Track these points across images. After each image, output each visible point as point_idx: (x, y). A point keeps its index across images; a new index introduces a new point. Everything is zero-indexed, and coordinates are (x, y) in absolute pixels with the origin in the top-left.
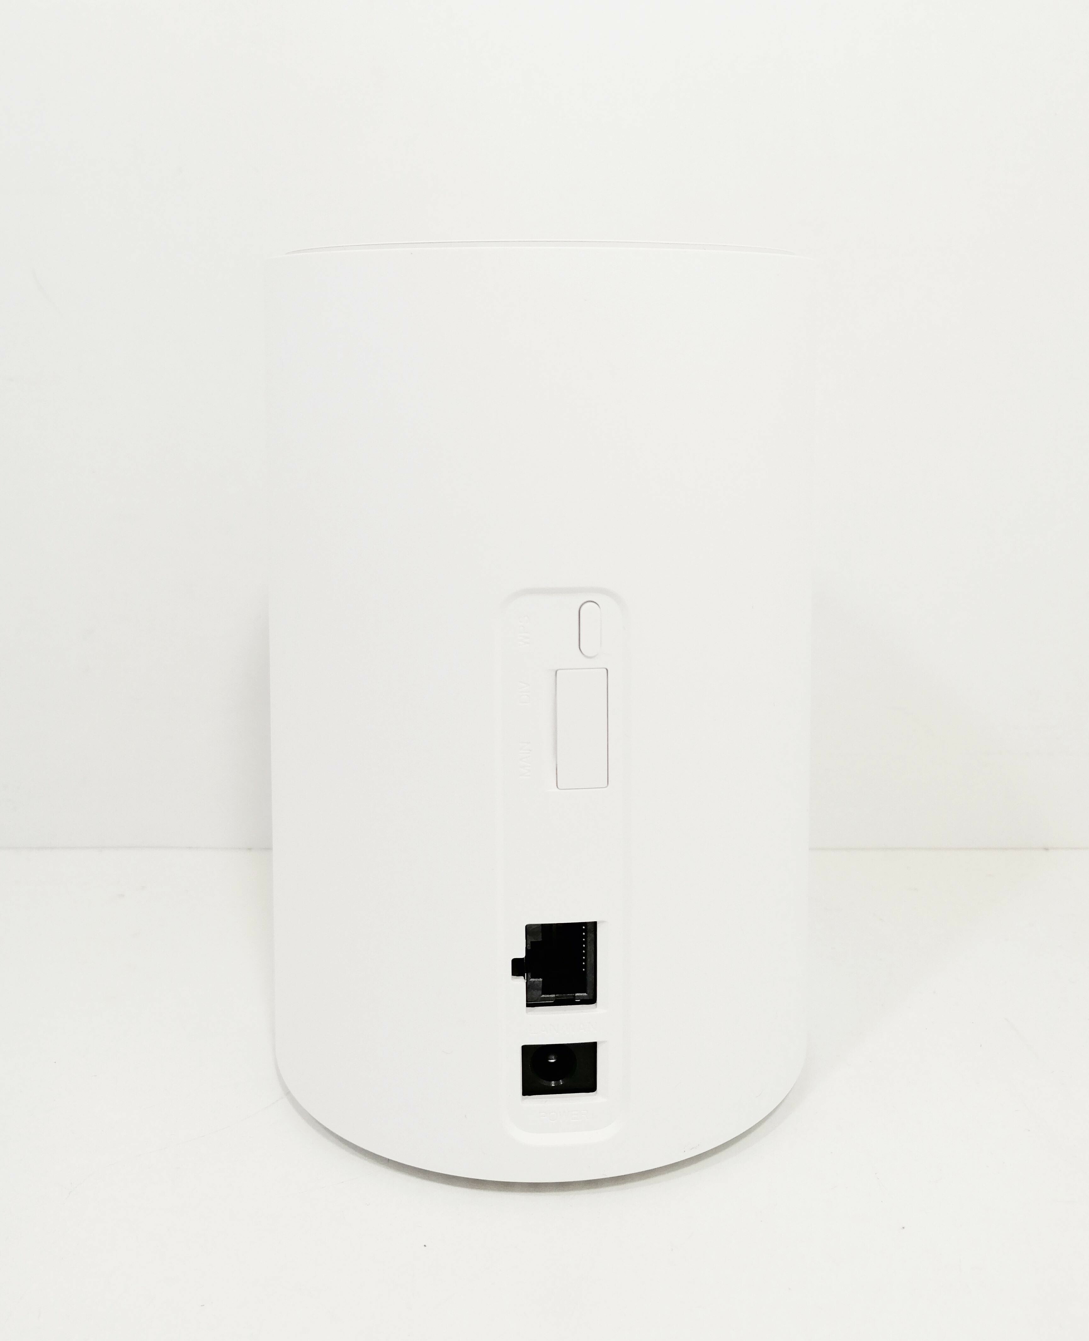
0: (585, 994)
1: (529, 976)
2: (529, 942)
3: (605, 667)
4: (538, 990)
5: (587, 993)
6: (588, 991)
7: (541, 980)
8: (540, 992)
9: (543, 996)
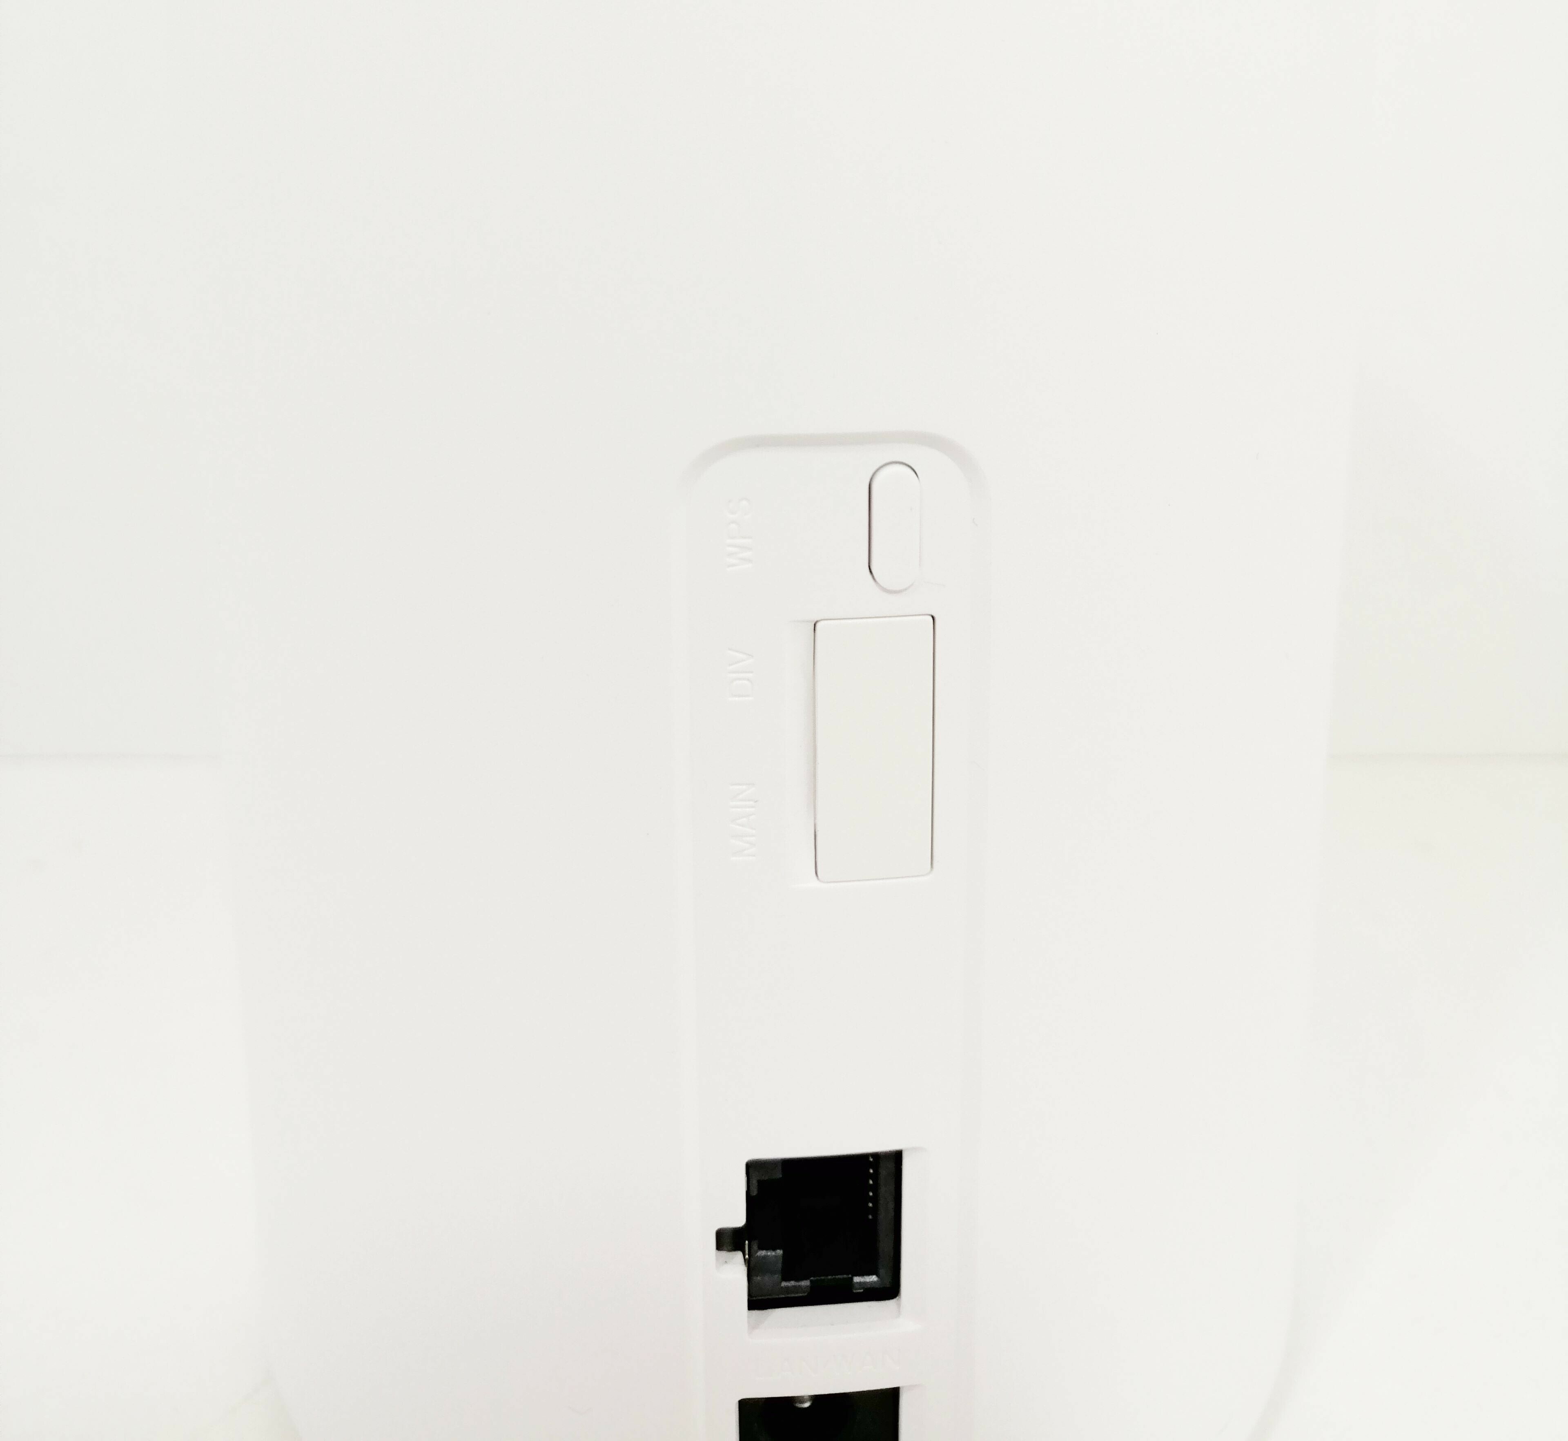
0: (874, 1278)
1: (755, 1247)
2: (754, 1182)
3: (930, 613)
4: (773, 1273)
5: (878, 1276)
6: (882, 1271)
7: (780, 1252)
8: (777, 1277)
9: (784, 1284)
